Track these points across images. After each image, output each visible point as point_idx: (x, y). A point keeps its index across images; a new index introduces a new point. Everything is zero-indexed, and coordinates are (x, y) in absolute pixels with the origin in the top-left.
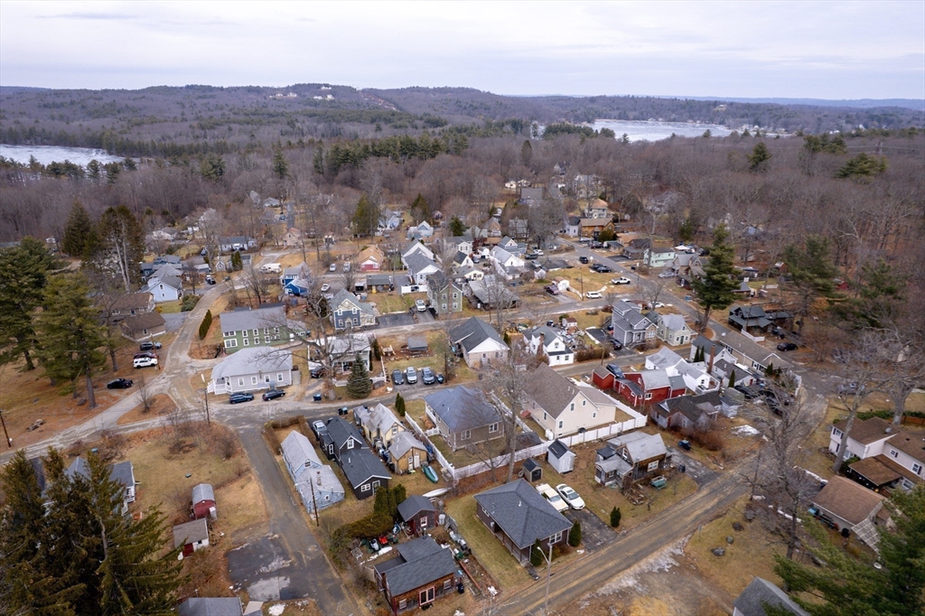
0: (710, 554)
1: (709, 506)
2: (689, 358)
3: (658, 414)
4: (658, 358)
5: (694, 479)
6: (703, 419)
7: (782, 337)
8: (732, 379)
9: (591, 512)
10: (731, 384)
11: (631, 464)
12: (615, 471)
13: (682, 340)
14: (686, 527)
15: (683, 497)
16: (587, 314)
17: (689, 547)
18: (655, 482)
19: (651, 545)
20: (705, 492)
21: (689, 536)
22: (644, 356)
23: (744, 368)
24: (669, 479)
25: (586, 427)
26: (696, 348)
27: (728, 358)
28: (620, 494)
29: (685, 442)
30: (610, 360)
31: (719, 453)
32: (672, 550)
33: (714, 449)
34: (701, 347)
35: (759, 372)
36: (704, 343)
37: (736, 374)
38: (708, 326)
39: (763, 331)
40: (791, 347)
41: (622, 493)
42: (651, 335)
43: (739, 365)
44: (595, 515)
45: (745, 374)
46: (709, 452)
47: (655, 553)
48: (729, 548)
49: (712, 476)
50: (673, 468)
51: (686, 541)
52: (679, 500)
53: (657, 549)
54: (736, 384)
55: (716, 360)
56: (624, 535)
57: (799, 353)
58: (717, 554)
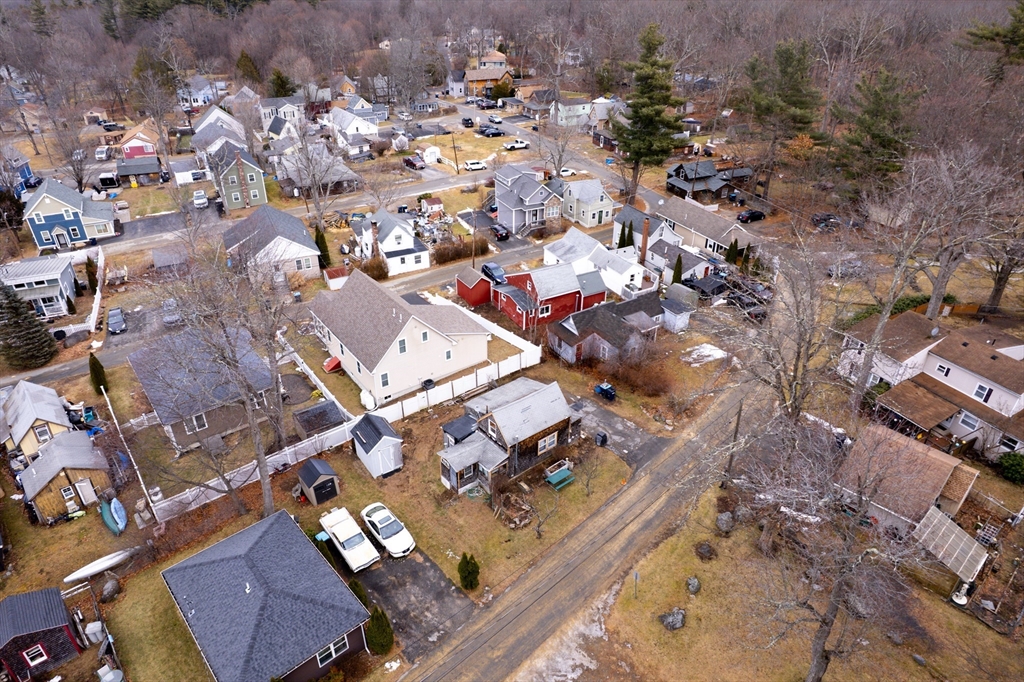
0: (657, 628)
1: (650, 513)
2: (611, 243)
3: (560, 340)
4: (563, 246)
5: (622, 457)
6: (634, 342)
7: (742, 203)
8: (678, 269)
9: (427, 559)
10: (677, 278)
11: (504, 447)
12: (476, 466)
13: (600, 218)
14: (610, 565)
15: (604, 498)
16: (463, 191)
17: (616, 615)
18: (554, 474)
19: (542, 624)
20: (643, 481)
21: (616, 587)
22: (541, 246)
23: (694, 251)
24: (578, 462)
25: (435, 378)
26: (621, 226)
27: (669, 237)
28: (486, 510)
29: (605, 386)
30: (490, 256)
31: (664, 399)
32: (582, 628)
33: (655, 394)
34: (628, 224)
35: (715, 255)
36: (634, 217)
37: (684, 261)
38: (638, 196)
39: (716, 196)
40: (755, 217)
41: (490, 505)
42: (552, 213)
43: (685, 247)
44: (434, 565)
45: (698, 260)
46: (647, 399)
47: (550, 642)
48: (695, 605)
49: (656, 446)
50: (585, 440)
51: (611, 601)
52: (595, 505)
53: (553, 631)
54: (684, 277)
55: (651, 241)
56: (488, 606)
57: (768, 222)
58: (672, 628)
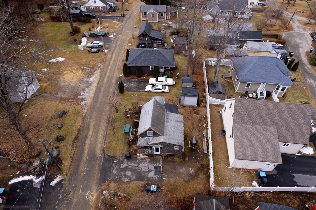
21: (84, 114)
32: (87, 102)
51: (83, 111)
53: (94, 97)
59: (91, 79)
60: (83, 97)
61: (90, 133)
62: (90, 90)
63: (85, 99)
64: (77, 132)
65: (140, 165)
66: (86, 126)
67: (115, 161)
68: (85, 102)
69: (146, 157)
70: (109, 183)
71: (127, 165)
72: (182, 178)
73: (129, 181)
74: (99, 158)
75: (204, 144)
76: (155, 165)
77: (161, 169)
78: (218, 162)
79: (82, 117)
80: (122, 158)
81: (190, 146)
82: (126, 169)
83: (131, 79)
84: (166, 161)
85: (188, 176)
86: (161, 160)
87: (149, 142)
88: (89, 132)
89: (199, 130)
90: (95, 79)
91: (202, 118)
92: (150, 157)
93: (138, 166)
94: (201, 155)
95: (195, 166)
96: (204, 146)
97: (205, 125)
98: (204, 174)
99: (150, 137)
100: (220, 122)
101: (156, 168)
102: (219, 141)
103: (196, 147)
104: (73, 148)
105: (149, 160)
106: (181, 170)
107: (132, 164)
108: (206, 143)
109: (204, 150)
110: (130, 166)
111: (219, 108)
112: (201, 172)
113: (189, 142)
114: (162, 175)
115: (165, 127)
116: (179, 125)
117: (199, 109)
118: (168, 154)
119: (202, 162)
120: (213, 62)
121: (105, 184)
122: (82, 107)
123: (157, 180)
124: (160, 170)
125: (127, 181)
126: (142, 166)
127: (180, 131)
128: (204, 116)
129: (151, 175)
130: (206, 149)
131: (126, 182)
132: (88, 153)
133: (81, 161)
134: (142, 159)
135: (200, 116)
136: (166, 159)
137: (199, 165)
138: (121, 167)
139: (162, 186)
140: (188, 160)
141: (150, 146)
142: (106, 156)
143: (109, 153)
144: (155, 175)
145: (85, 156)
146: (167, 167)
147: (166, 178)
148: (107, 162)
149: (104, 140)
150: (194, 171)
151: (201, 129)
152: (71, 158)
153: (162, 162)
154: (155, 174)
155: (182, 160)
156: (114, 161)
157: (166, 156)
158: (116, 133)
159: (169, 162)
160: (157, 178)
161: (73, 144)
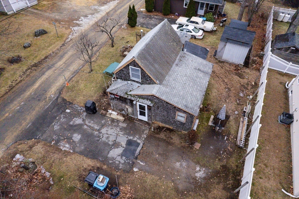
59: (103, 8)
60: (81, 22)
61: (61, 63)
62: (93, 18)
63: (81, 25)
64: (43, 57)
65: (104, 131)
66: (60, 53)
67: (68, 111)
68: (79, 27)
69: (121, 118)
70: (34, 144)
71: (83, 123)
72: (173, 181)
73: (69, 152)
74: (48, 99)
75: (240, 128)
76: (131, 138)
77: (139, 149)
78: (264, 174)
79: (63, 43)
80: (81, 109)
81: (210, 123)
82: (77, 128)
83: (153, 15)
84: (155, 137)
85: (188, 180)
86: (147, 132)
87: (131, 91)
88: (59, 61)
89: (238, 102)
90: (107, 8)
91: (248, 84)
92: (128, 122)
93: (99, 130)
94: (229, 148)
95: (210, 166)
96: (240, 131)
97: (251, 97)
98: (224, 188)
99: (134, 81)
100: (283, 100)
101: (130, 143)
102: (274, 131)
103: (223, 128)
104: (23, 75)
105: (125, 125)
106: (178, 164)
107: (91, 124)
108: (245, 128)
109: (239, 139)
110: (87, 125)
111: (285, 79)
112: (218, 183)
113: (212, 117)
114: (134, 160)
115: (170, 72)
116: (200, 78)
117: (247, 70)
118: (164, 125)
119: (227, 162)
120: (287, 15)
121: (29, 141)
122: (70, 32)
123: (120, 167)
124: (136, 150)
125: (67, 150)
126: (106, 132)
127: (199, 88)
128: (253, 83)
129: (115, 153)
130: (243, 138)
131: (65, 151)
132: (38, 88)
133: (20, 95)
134: (113, 120)
135: (245, 81)
136: (157, 133)
137: (219, 166)
138: (71, 123)
139: (125, 183)
140: (198, 148)
141: (129, 97)
142: (59, 99)
143: (66, 96)
144: (122, 158)
145: (31, 90)
146: (152, 149)
147: (140, 170)
148: (56, 108)
149: (72, 76)
150: (204, 175)
151: (241, 102)
152: (9, 87)
153: (145, 136)
154: (122, 155)
155: (187, 144)
156: (66, 109)
157: (157, 129)
158: (94, 72)
159: (160, 141)
160: (123, 164)
161: (26, 70)
